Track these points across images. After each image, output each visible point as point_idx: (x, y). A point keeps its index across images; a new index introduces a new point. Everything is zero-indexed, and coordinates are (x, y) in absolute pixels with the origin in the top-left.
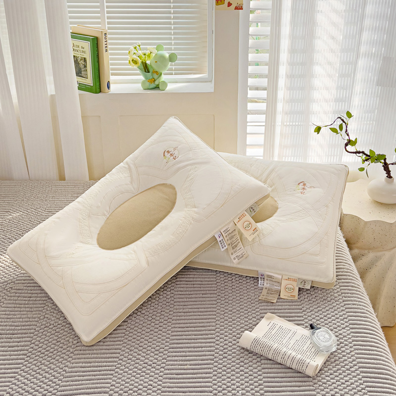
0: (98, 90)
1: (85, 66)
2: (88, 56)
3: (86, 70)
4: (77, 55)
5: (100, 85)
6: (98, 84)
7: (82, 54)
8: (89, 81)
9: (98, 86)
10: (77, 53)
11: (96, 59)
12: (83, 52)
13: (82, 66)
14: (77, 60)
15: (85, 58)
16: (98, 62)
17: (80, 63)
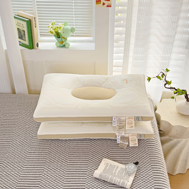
0: (32, 48)
1: (24, 35)
2: (25, 29)
3: (25, 37)
4: (20, 28)
5: (33, 45)
6: (31, 44)
7: (22, 28)
8: (27, 42)
9: (32, 45)
10: (20, 27)
11: (30, 31)
12: (23, 27)
13: (23, 34)
14: (20, 31)
15: (24, 30)
16: (31, 33)
17: (22, 32)
